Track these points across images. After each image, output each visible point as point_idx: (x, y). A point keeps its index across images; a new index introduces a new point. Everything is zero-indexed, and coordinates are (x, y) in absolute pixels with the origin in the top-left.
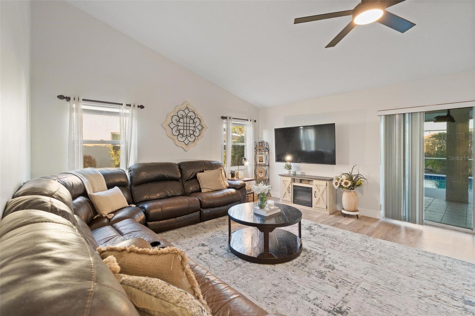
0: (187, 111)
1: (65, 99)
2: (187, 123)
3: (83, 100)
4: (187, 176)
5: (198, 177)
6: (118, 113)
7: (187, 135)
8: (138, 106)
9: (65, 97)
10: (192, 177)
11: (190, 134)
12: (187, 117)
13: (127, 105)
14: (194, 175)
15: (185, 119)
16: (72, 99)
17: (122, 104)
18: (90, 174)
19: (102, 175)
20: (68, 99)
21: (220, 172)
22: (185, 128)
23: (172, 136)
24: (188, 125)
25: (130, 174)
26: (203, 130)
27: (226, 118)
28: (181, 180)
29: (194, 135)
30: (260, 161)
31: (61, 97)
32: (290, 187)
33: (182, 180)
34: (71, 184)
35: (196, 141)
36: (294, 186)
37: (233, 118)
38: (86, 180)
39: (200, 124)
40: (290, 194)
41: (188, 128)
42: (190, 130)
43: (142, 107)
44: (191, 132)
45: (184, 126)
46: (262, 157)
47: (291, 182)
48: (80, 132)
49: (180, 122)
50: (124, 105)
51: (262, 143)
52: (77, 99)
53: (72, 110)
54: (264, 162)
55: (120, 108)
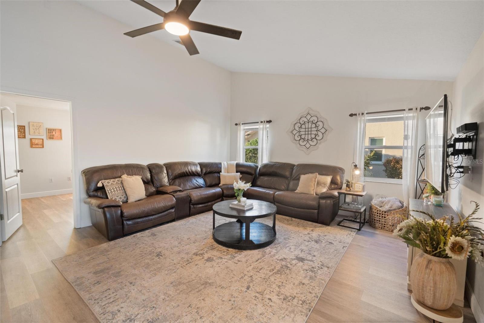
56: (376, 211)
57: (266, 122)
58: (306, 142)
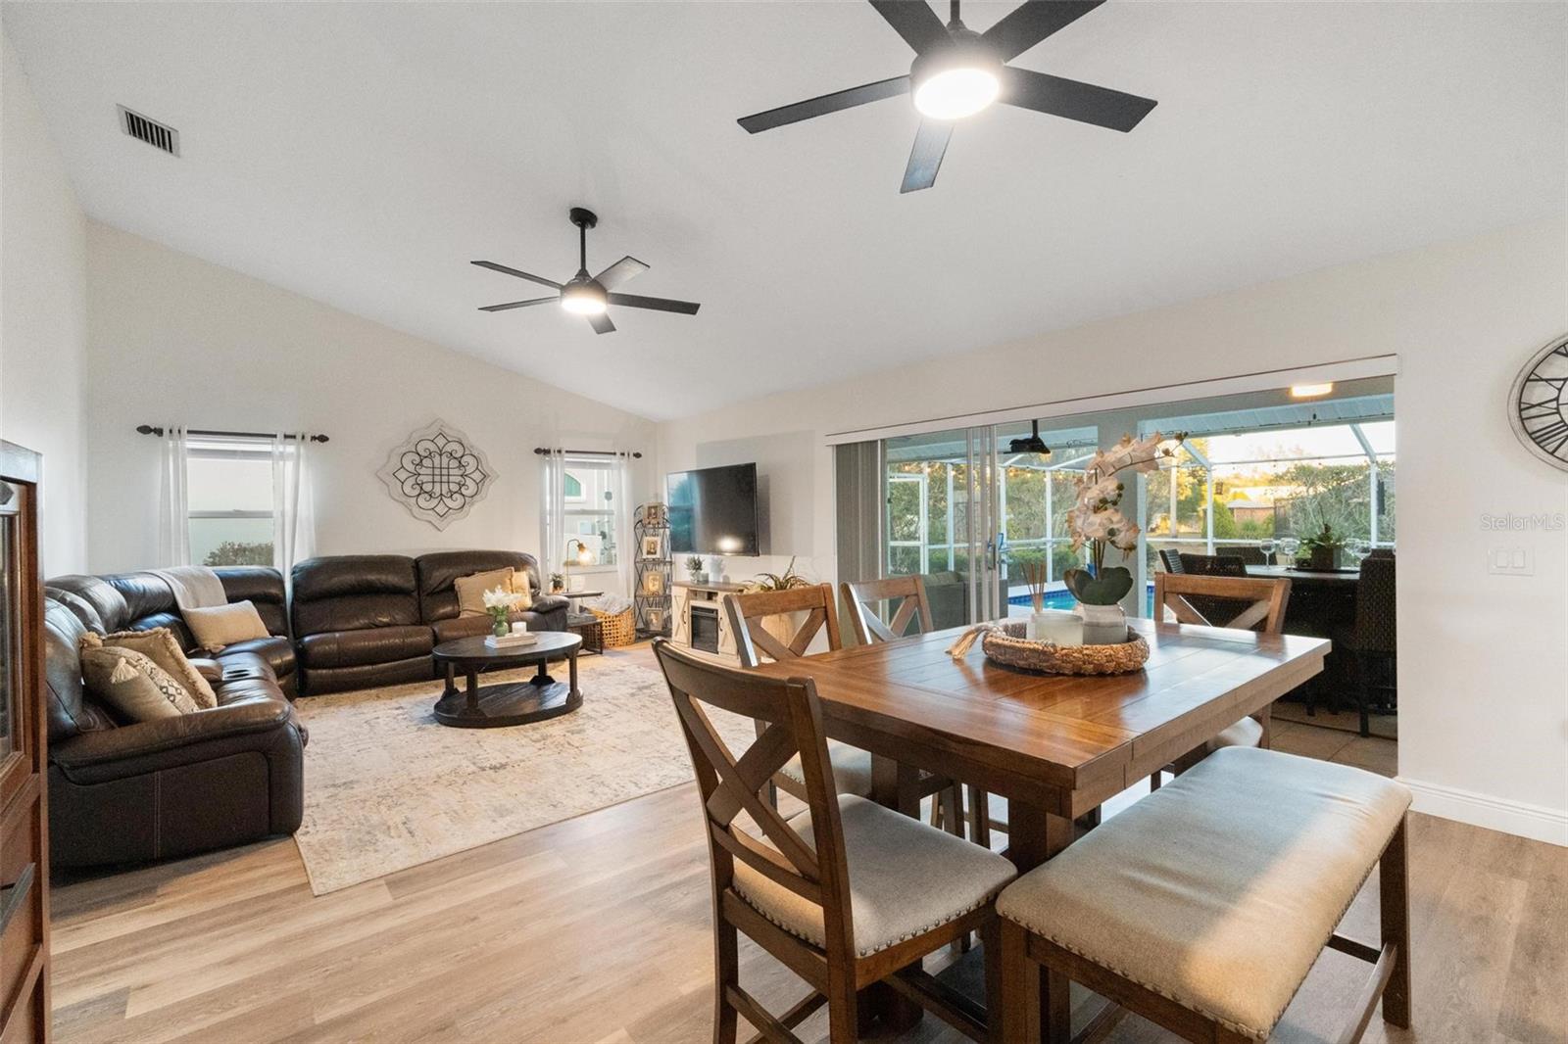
0: (441, 442)
1: (152, 433)
2: (441, 468)
3: (189, 432)
4: (431, 585)
5: (456, 587)
6: (270, 452)
7: (441, 494)
8: (314, 438)
9: (153, 428)
10: (443, 586)
11: (450, 491)
12: (441, 455)
13: (286, 437)
14: (448, 582)
15: (437, 460)
16: (166, 432)
17: (275, 436)
18: (193, 576)
19: (217, 577)
20: (159, 432)
21: (506, 576)
22: (437, 478)
23: (404, 499)
24: (445, 472)
25: (294, 578)
26: (487, 481)
27: (547, 452)
28: (415, 594)
29: (461, 494)
30: (649, 553)
31: (145, 430)
32: (686, 609)
33: (419, 594)
34: (142, 589)
35: (466, 508)
36: (694, 608)
37: (567, 452)
38: (181, 585)
39: (477, 468)
40: (686, 625)
41: (445, 479)
42: (451, 484)
43: (323, 439)
44: (454, 487)
45: (433, 475)
46: (655, 543)
47: (688, 599)
48: (182, 495)
49: (422, 466)
50: (280, 436)
51: (655, 507)
52: (175, 432)
53: (165, 454)
54: (658, 556)
55: (272, 444)
56: (603, 620)
57: (308, 438)
58: (436, 501)
